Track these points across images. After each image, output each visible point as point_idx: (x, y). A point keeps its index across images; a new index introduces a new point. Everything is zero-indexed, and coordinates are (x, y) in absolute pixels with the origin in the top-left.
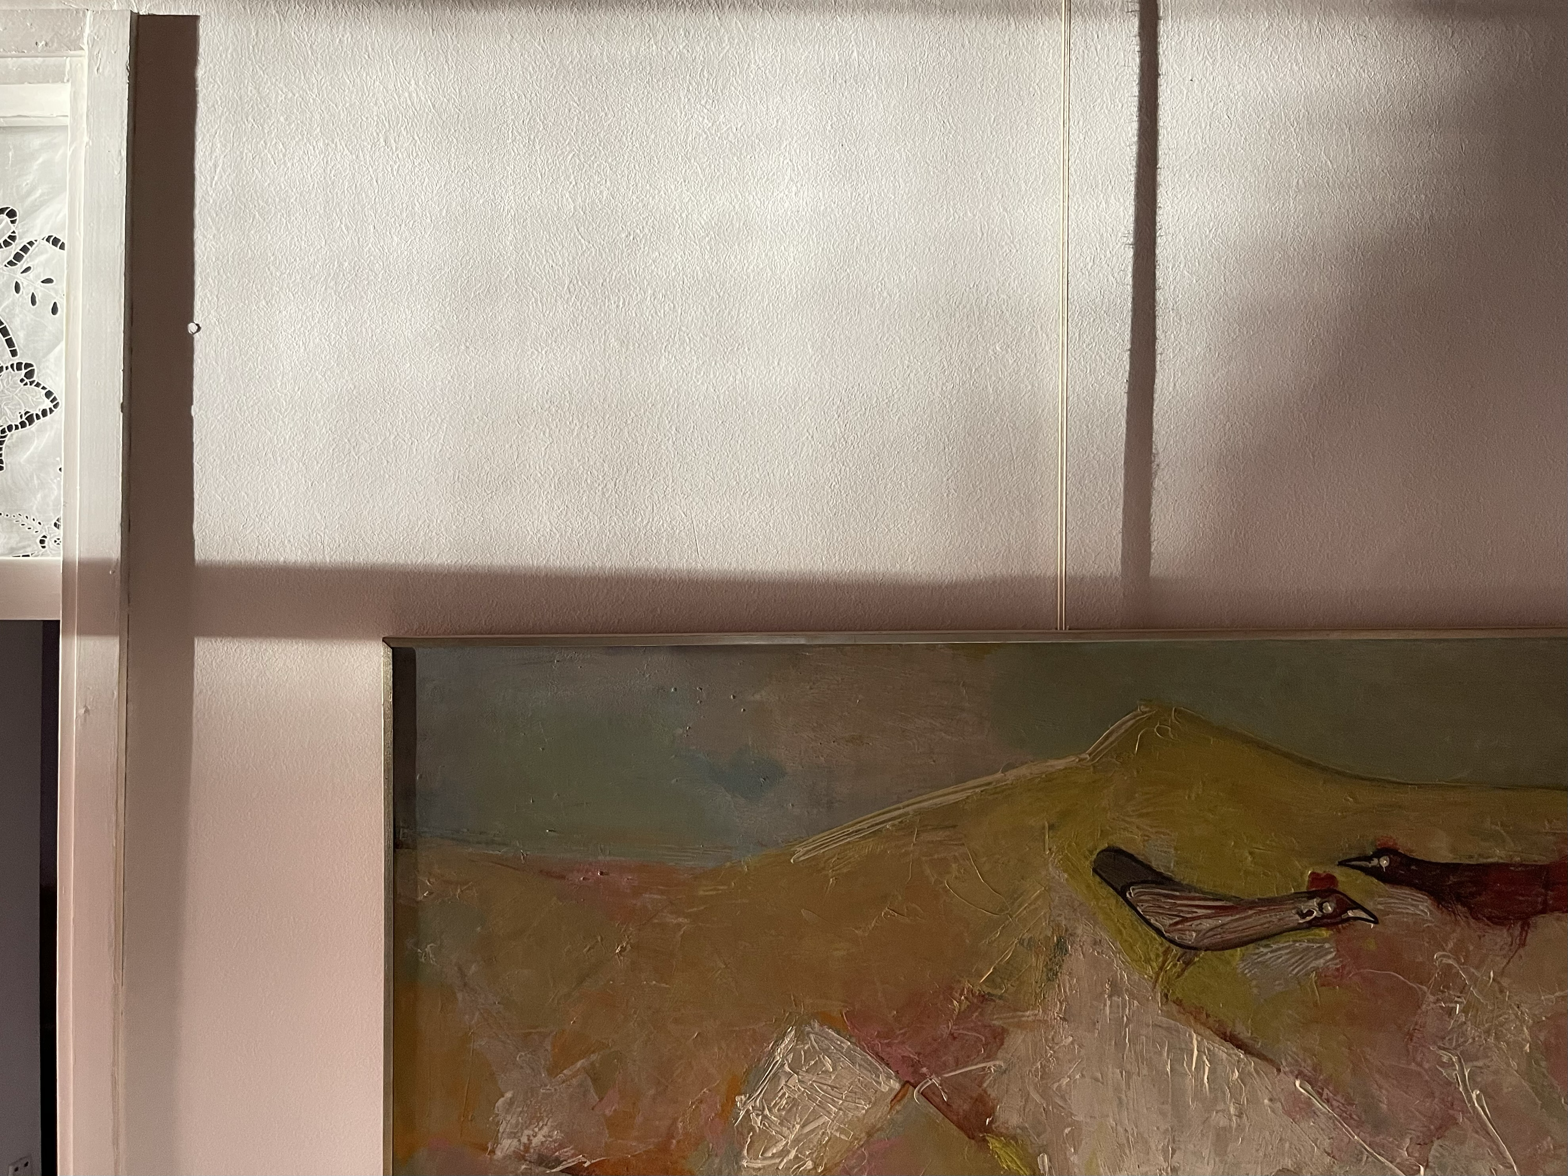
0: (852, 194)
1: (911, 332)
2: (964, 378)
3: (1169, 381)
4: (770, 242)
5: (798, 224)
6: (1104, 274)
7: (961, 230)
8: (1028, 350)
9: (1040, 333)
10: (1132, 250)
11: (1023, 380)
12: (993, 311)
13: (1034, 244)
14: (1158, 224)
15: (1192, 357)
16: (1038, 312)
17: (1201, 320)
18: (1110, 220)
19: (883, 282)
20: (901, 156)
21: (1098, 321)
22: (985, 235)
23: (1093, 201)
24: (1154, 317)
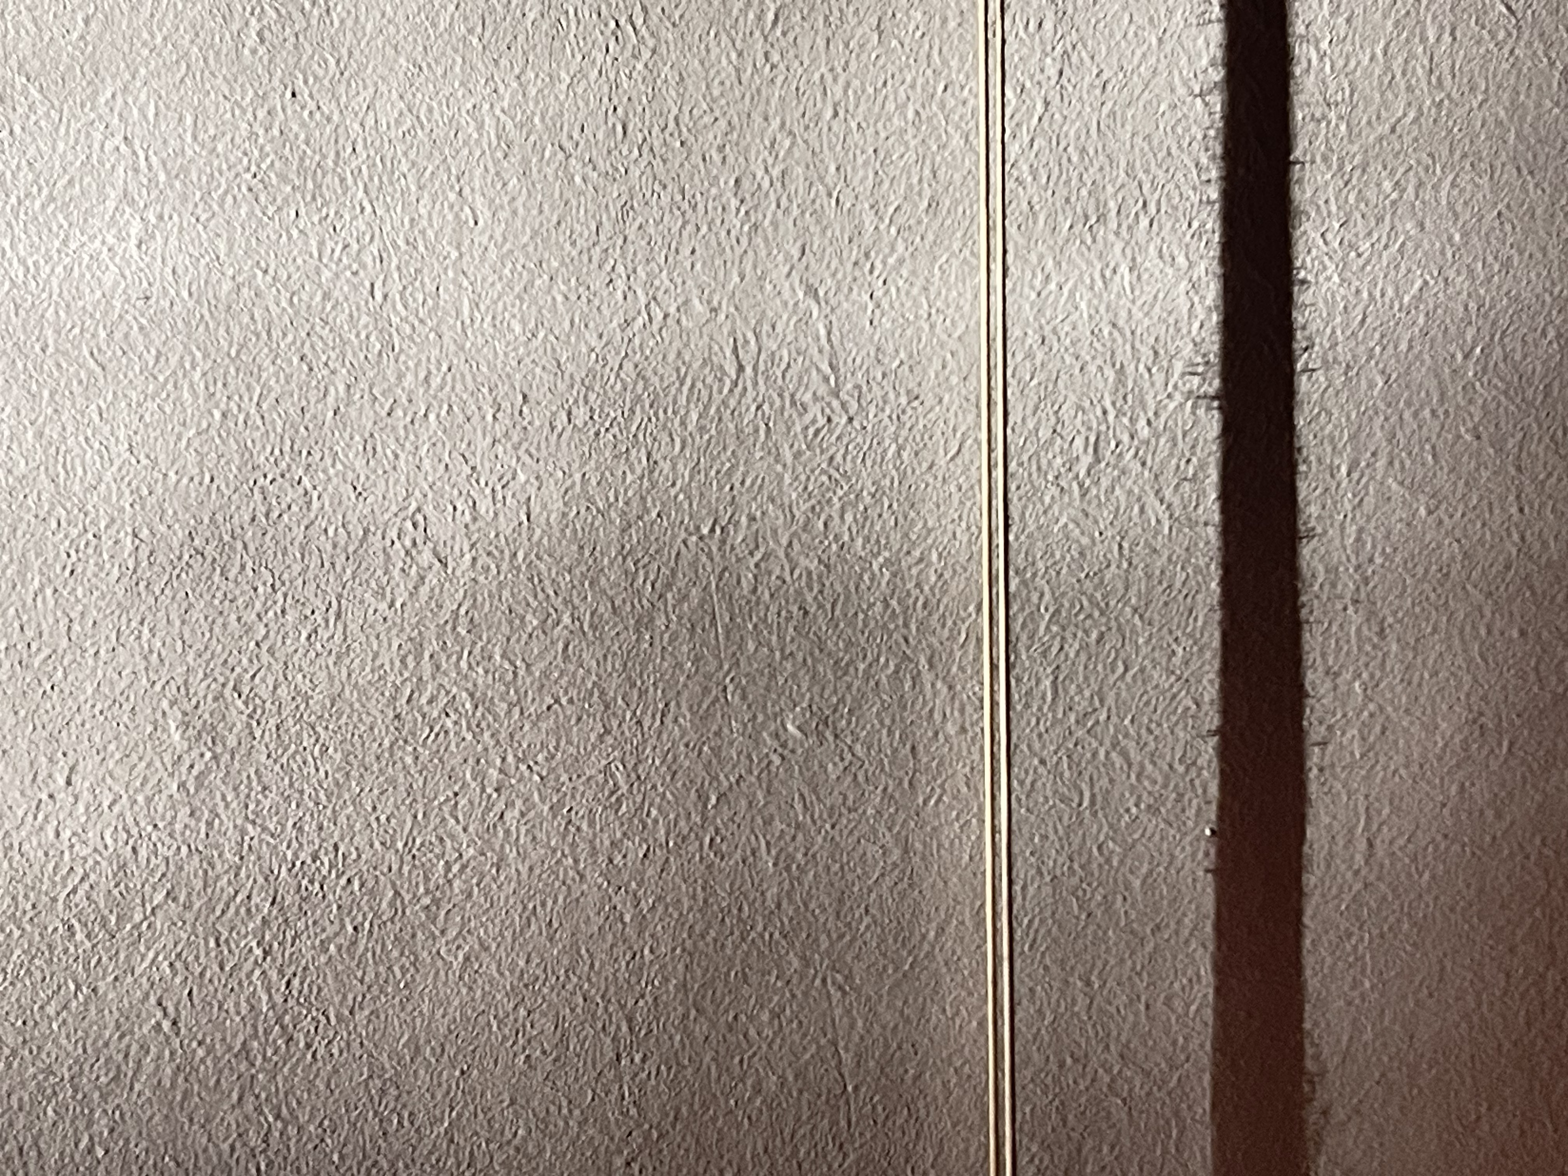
0: (321, 244)
1: (510, 676)
2: (682, 823)
3: (1351, 831)
4: (52, 395)
5: (146, 336)
6: (1130, 492)
7: (671, 357)
8: (890, 733)
9: (927, 677)
10: (1216, 413)
11: (875, 832)
12: (773, 609)
13: (903, 400)
14: (1299, 335)
15: (1424, 756)
16: (921, 613)
17: (1449, 637)
18: (1146, 322)
19: (419, 518)
20: (480, 127)
21: (1113, 640)
22: (749, 370)
23: (1089, 263)
24: (1295, 628)
